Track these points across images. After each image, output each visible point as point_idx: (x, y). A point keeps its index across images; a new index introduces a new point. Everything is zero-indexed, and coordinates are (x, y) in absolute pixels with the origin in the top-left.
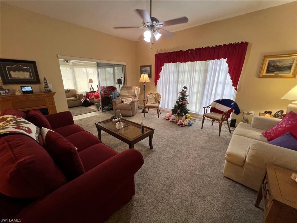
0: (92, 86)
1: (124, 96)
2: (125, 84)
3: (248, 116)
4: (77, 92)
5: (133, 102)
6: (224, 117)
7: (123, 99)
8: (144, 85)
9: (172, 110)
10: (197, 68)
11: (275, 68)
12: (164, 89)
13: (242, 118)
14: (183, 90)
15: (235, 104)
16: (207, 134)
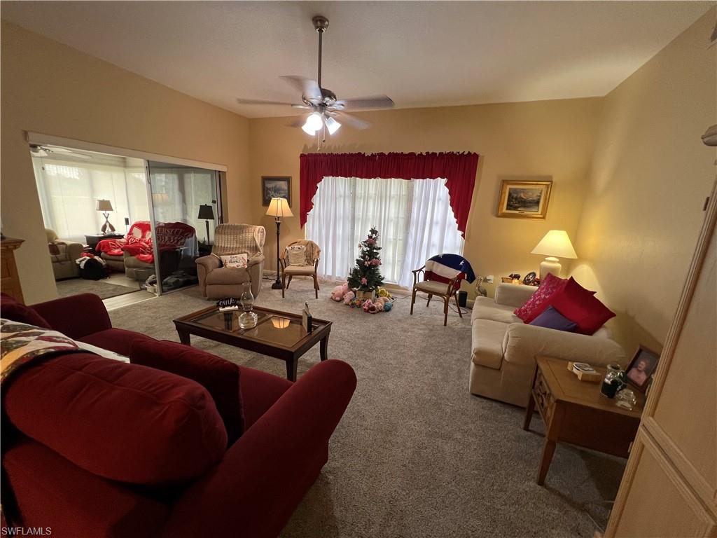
0: (107, 221)
1: (224, 249)
2: (221, 219)
3: (485, 284)
4: (57, 238)
5: (253, 265)
6: (451, 289)
7: (223, 258)
8: (278, 224)
9: (349, 279)
10: (392, 193)
11: (519, 202)
12: (323, 232)
13: (477, 288)
14: (370, 237)
15: (467, 263)
16: (424, 324)
